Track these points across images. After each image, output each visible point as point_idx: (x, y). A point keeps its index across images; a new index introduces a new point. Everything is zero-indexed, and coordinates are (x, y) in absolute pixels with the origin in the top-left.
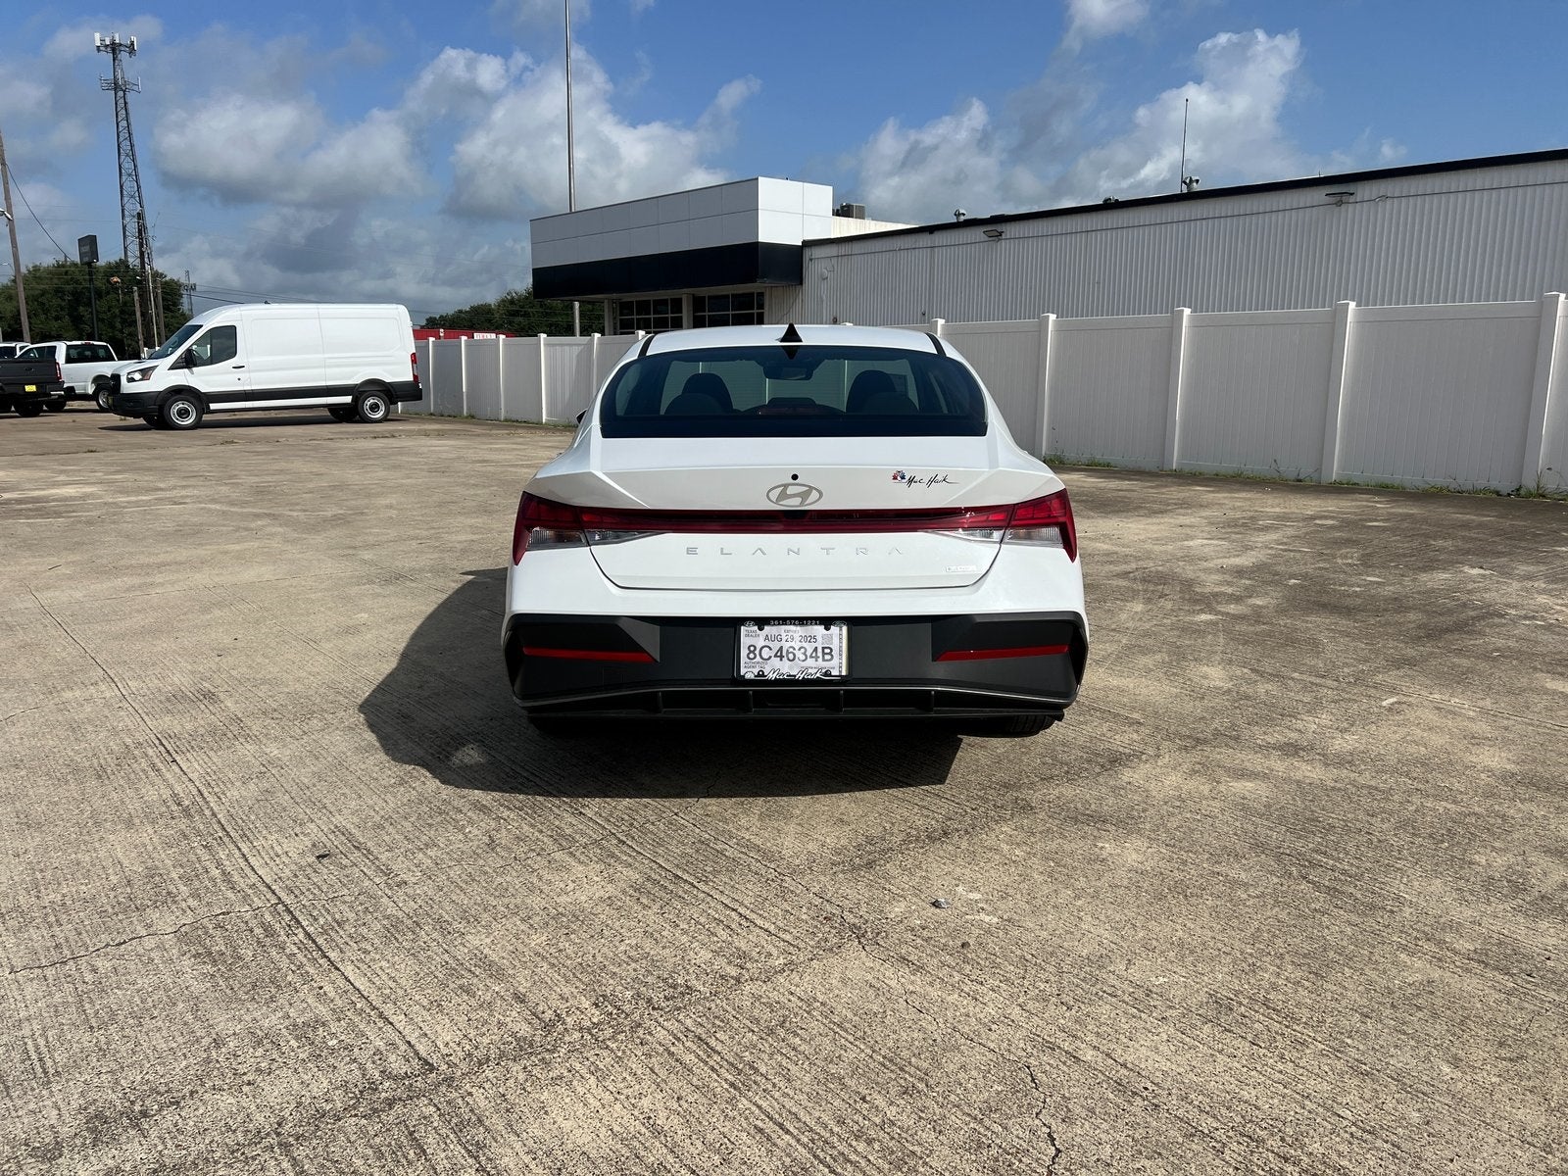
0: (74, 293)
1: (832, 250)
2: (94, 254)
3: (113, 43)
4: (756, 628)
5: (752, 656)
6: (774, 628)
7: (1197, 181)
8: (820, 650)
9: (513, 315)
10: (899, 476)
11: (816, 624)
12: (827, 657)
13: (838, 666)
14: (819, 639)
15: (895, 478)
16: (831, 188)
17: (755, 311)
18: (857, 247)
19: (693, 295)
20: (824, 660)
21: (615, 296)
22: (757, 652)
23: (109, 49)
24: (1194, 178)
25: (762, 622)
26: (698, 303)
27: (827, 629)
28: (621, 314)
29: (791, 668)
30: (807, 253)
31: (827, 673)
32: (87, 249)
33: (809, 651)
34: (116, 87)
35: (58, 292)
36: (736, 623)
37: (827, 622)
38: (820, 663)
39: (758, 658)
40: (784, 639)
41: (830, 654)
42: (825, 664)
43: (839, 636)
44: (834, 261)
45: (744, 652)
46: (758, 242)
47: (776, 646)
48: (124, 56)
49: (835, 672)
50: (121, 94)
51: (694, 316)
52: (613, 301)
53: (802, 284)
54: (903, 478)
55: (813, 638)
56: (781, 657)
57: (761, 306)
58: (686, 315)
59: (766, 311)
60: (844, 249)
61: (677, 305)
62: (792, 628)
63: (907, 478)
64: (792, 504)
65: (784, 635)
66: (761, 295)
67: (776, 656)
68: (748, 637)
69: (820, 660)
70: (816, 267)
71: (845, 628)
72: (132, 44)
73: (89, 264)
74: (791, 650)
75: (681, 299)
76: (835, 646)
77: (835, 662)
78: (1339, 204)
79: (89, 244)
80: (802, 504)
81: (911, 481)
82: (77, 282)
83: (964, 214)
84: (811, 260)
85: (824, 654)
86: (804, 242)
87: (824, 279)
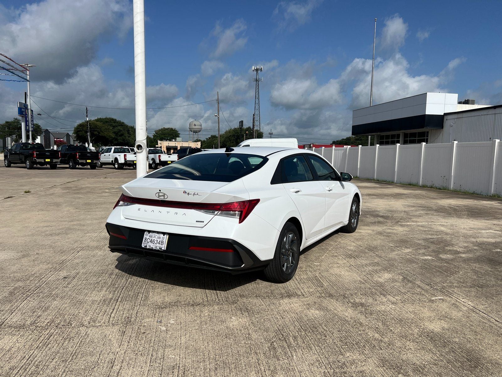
0: (237, 136)
1: (455, 116)
2: (242, 125)
3: (257, 69)
4: (148, 233)
5: (145, 241)
6: (152, 233)
8: (161, 242)
9: (357, 140)
10: (185, 192)
11: (161, 234)
12: (162, 244)
13: (164, 247)
14: (161, 238)
15: (184, 193)
16: (457, 94)
17: (426, 138)
18: (465, 115)
19: (404, 133)
20: (161, 245)
21: (379, 133)
22: (147, 240)
23: (256, 70)
25: (149, 232)
26: (406, 135)
27: (164, 236)
28: (380, 140)
29: (153, 246)
30: (446, 117)
31: (161, 249)
32: (241, 124)
33: (158, 241)
34: (256, 80)
35: (234, 136)
36: (144, 231)
37: (164, 233)
38: (160, 245)
39: (146, 242)
40: (153, 237)
41: (163, 243)
42: (161, 246)
43: (166, 237)
44: (456, 120)
45: (144, 239)
46: (426, 115)
47: (151, 239)
48: (259, 72)
49: (163, 249)
50: (257, 82)
51: (404, 140)
52: (378, 136)
53: (443, 128)
54: (186, 193)
55: (159, 238)
56: (151, 242)
57: (427, 136)
58: (401, 139)
59: (429, 138)
60: (459, 116)
61: (398, 136)
62: (156, 234)
63: (187, 193)
64: (162, 198)
65: (153, 236)
66: (428, 132)
67: (150, 242)
68: (146, 236)
69: (160, 244)
70: (447, 123)
71: (168, 236)
72: (262, 68)
73: (241, 128)
74: (154, 240)
75: (400, 134)
76: (164, 241)
77: (163, 246)
79: (242, 122)
80: (164, 199)
81: (188, 194)
82: (238, 133)
84: (447, 120)
85: (162, 243)
86: (444, 114)
87: (451, 126)
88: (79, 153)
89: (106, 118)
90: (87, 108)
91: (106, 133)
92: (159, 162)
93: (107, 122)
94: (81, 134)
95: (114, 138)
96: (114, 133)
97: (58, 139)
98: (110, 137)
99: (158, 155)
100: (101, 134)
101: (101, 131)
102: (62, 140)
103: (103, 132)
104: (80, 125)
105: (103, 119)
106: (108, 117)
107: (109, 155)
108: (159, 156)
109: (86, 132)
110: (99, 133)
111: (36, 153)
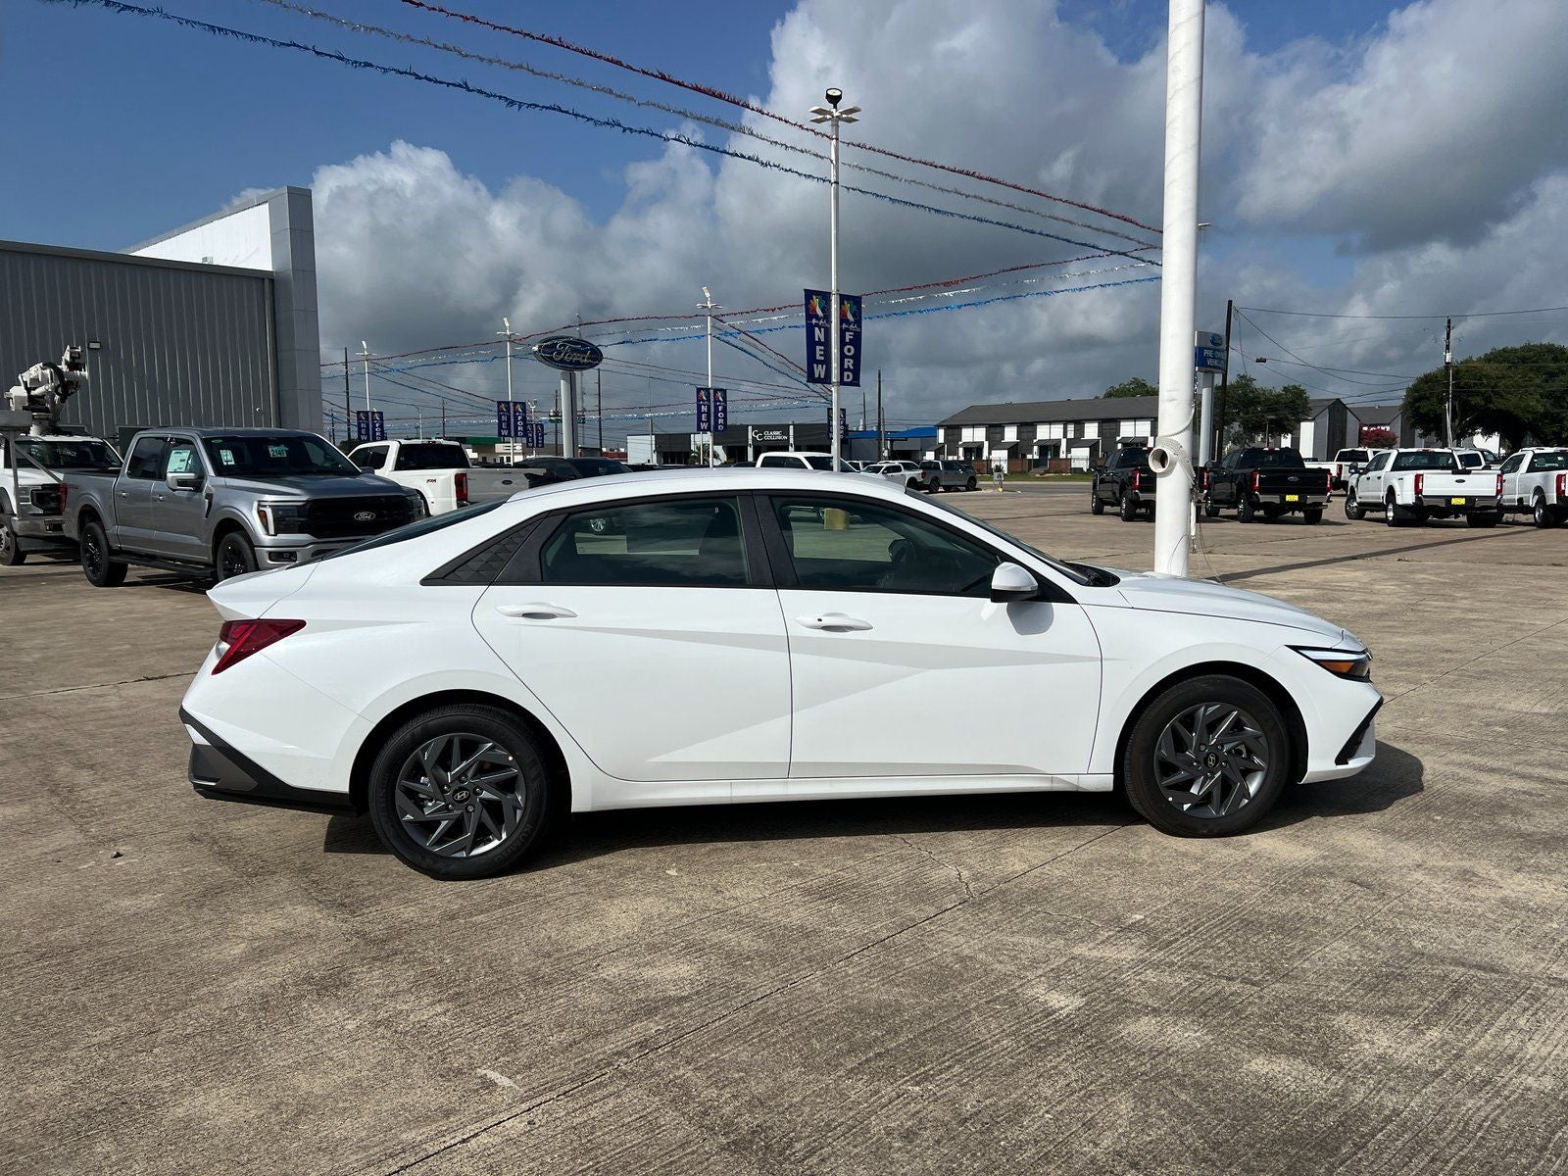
88: (1261, 473)
89: (1528, 348)
90: (1449, 321)
91: (1514, 399)
92: (1555, 502)
93: (1524, 360)
94: (1424, 407)
95: (1546, 415)
96: (1550, 395)
97: (1373, 426)
98: (1529, 412)
99: (1556, 473)
100: (1497, 404)
101: (1496, 393)
102: (1383, 428)
103: (1502, 397)
104: (1427, 379)
105: (1514, 351)
106: (1535, 342)
107: (1379, 478)
108: (1560, 478)
109: (1442, 401)
110: (1488, 400)
111: (1140, 476)
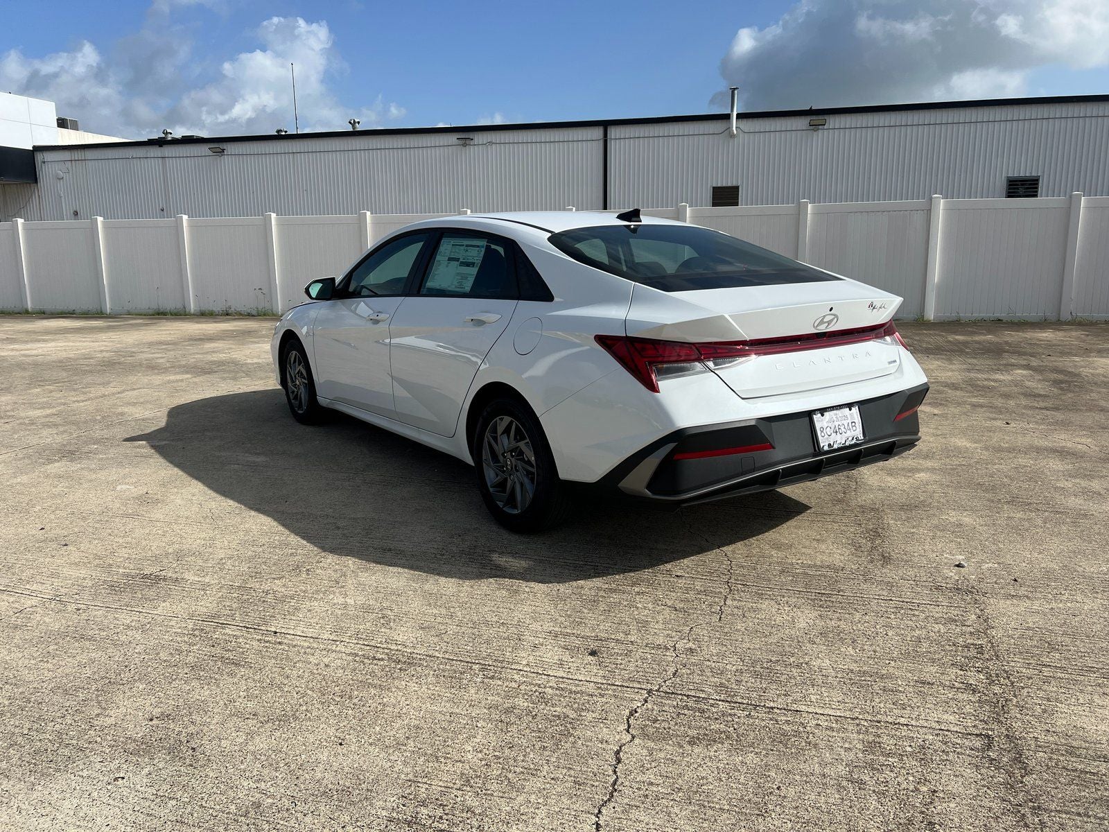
1: (66, 155)
5: (823, 434)
7: (359, 123)
8: (850, 424)
11: (846, 408)
16: (54, 102)
18: (89, 154)
22: (824, 431)
24: (357, 120)
25: (822, 411)
27: (850, 410)
30: (39, 156)
31: (858, 439)
33: (845, 425)
37: (850, 406)
39: (826, 436)
42: (856, 433)
43: (855, 410)
44: (68, 164)
45: (819, 432)
47: (832, 425)
53: (37, 182)
55: (846, 417)
62: (837, 412)
64: (821, 328)
65: (834, 417)
67: (833, 432)
68: (820, 422)
69: (852, 431)
70: (48, 168)
71: (858, 409)
74: (839, 427)
76: (857, 420)
78: (465, 145)
83: (171, 133)
84: (44, 162)
85: (853, 426)
86: (34, 147)
87: (60, 179)
